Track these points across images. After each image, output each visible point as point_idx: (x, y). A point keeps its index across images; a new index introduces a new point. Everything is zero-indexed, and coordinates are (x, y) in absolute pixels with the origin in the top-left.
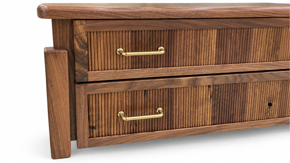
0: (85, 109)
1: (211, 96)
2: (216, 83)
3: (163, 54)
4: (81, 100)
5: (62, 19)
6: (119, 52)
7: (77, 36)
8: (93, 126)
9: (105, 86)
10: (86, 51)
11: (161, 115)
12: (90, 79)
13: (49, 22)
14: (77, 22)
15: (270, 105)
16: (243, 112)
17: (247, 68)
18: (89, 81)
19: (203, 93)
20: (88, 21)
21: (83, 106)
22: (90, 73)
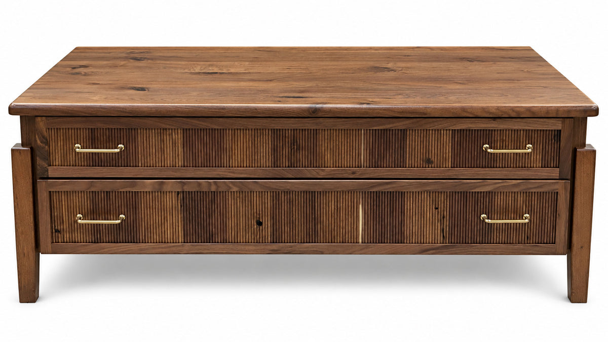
0: (47, 207)
1: (181, 205)
2: (186, 189)
4: (43, 196)
5: (28, 116)
8: (58, 230)
11: (118, 221)
13: (17, 118)
14: (39, 119)
15: (260, 224)
16: (224, 229)
18: (50, 176)
19: (171, 201)
20: (49, 118)
21: (45, 204)
22: (50, 168)
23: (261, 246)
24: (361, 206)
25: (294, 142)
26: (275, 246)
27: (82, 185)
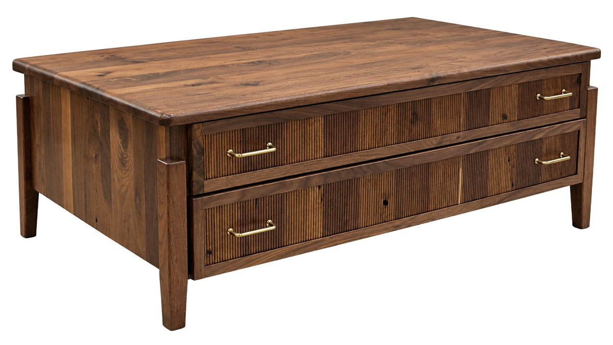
1: (321, 200)
3: (274, 152)
6: (230, 154)
7: (195, 141)
8: (209, 251)
9: (219, 198)
10: (201, 156)
11: (273, 228)
12: (206, 190)
14: (196, 126)
15: (386, 203)
16: (357, 216)
17: (359, 158)
18: (205, 192)
19: (315, 195)
22: (206, 182)
23: (388, 225)
24: (461, 169)
25: (415, 114)
26: (398, 222)
27: (235, 196)
